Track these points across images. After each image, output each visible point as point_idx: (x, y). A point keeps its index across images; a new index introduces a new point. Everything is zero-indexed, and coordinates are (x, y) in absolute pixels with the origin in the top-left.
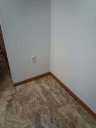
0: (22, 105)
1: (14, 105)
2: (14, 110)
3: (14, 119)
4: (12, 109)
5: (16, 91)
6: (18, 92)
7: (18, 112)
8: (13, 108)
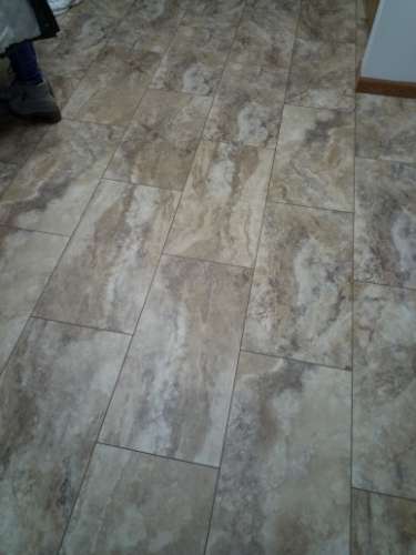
0: (356, 155)
1: (332, 141)
2: (327, 154)
3: (316, 176)
4: (322, 148)
5: (357, 105)
6: (360, 112)
7: (334, 164)
8: (324, 146)
